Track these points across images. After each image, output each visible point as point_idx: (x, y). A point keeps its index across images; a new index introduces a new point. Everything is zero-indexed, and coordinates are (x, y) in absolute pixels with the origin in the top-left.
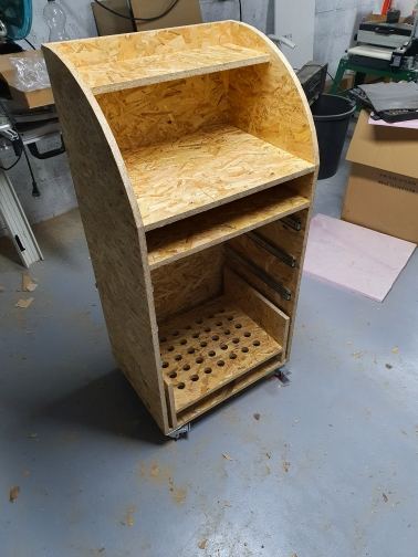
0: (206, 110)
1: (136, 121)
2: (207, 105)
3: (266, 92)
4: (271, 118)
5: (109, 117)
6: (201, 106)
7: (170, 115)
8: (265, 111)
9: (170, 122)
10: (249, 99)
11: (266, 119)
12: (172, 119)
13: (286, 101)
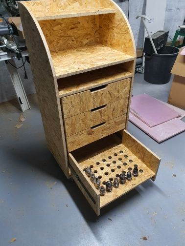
0: (89, 37)
1: (58, 39)
2: (90, 34)
3: (114, 27)
4: (116, 38)
5: (46, 36)
6: (87, 35)
7: (73, 37)
8: (114, 36)
9: (73, 41)
10: (107, 31)
11: (114, 39)
12: (74, 39)
13: (122, 30)
